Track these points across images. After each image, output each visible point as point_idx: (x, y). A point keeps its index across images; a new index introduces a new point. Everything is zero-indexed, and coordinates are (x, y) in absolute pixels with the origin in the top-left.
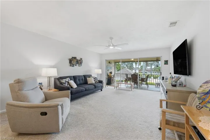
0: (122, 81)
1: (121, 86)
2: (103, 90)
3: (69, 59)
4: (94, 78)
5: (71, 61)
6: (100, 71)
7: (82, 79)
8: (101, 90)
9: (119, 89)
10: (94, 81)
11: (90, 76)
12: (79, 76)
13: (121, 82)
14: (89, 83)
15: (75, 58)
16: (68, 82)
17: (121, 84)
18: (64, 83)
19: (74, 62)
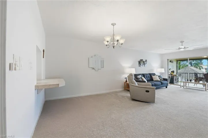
0: (191, 81)
1: (188, 85)
2: (168, 87)
3: (139, 61)
4: (158, 76)
5: (139, 62)
6: (163, 70)
7: (149, 77)
8: (166, 87)
9: (187, 88)
10: (159, 78)
11: (154, 74)
12: (146, 74)
13: (189, 82)
14: (154, 80)
15: (142, 60)
16: (141, 78)
17: (189, 83)
18: (139, 79)
19: (142, 63)
